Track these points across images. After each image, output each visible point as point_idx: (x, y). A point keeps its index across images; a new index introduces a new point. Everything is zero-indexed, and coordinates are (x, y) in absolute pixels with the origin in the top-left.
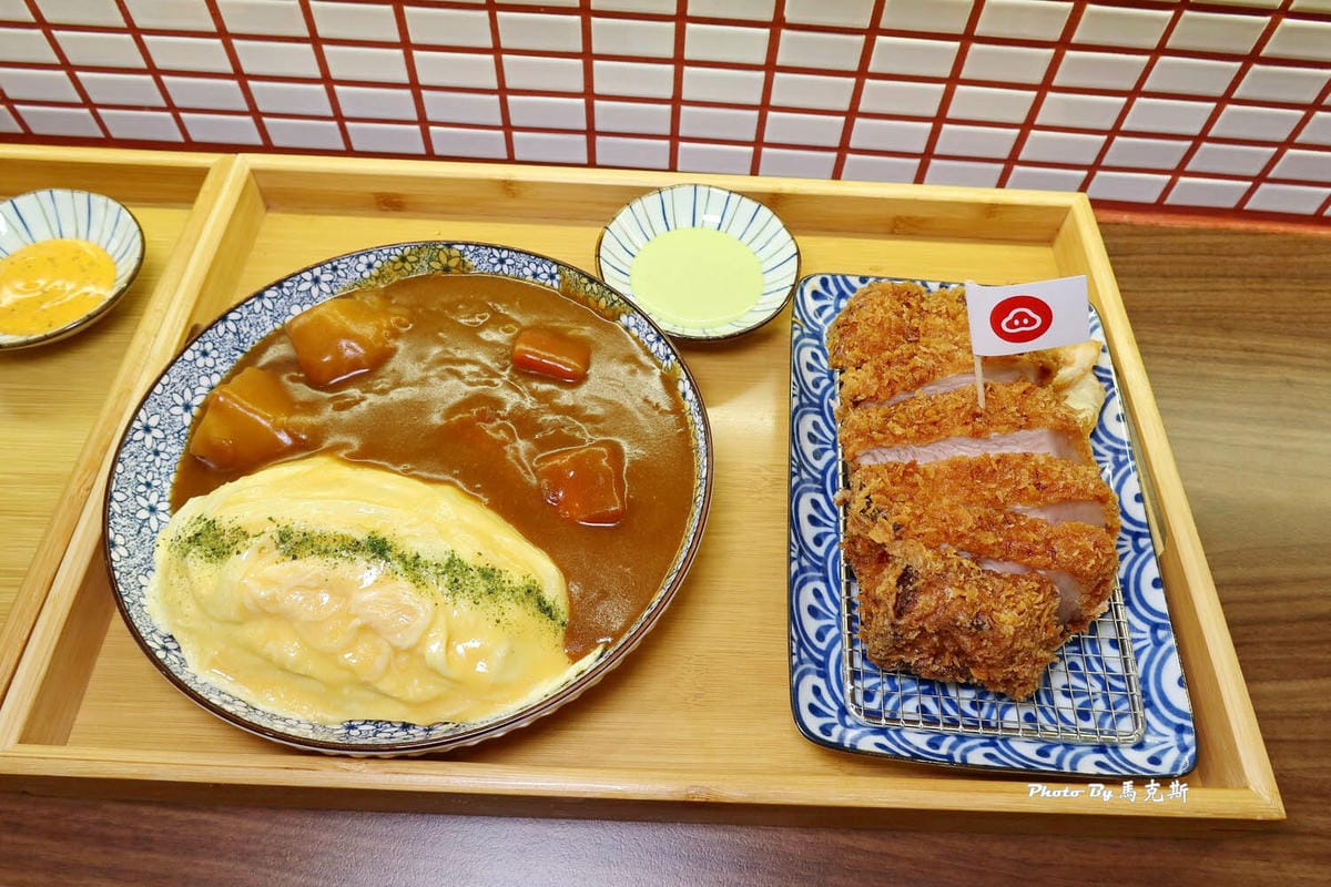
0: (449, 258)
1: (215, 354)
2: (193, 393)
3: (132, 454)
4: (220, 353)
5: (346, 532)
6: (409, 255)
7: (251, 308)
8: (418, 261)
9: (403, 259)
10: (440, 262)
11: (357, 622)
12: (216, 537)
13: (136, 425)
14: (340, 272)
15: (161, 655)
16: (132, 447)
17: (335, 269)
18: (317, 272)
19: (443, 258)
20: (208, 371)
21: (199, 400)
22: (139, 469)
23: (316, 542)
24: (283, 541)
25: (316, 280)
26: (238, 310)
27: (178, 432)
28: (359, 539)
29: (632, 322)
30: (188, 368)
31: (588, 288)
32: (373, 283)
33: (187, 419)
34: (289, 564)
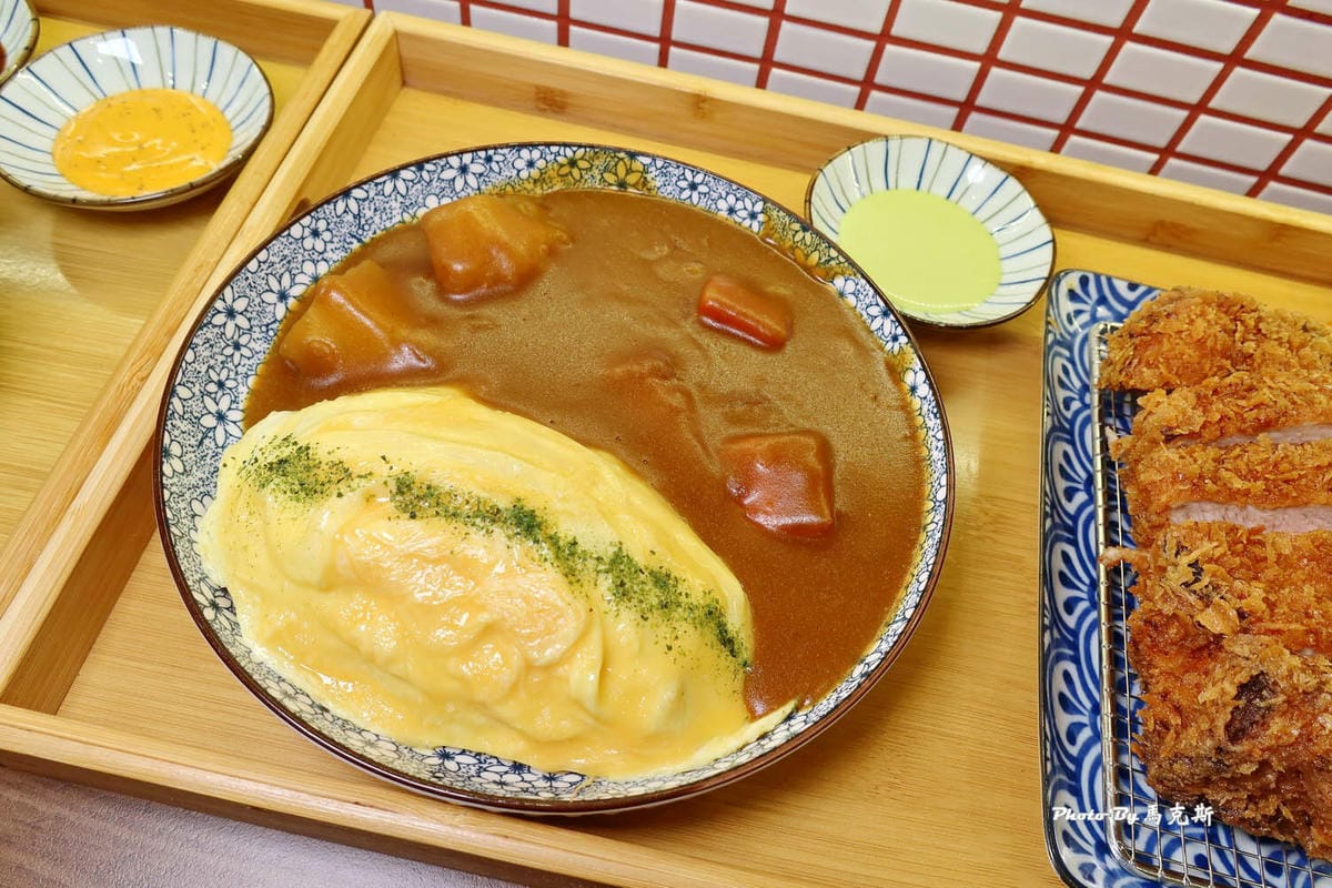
0: (629, 171)
1: (327, 236)
2: (293, 280)
3: (208, 340)
4: (333, 236)
5: (483, 495)
6: (582, 159)
7: (380, 187)
8: (591, 169)
9: (573, 163)
10: (616, 174)
11: (484, 617)
12: (308, 469)
13: (219, 305)
14: (494, 165)
15: (209, 614)
16: (209, 333)
17: (489, 159)
18: (467, 158)
19: (621, 170)
20: (315, 257)
21: (297, 291)
22: (212, 362)
23: (444, 500)
24: (400, 492)
25: (464, 169)
26: (365, 187)
27: (267, 325)
28: (501, 506)
29: (850, 286)
30: (292, 247)
31: (799, 237)
32: (530, 186)
33: (280, 311)
34: (405, 524)
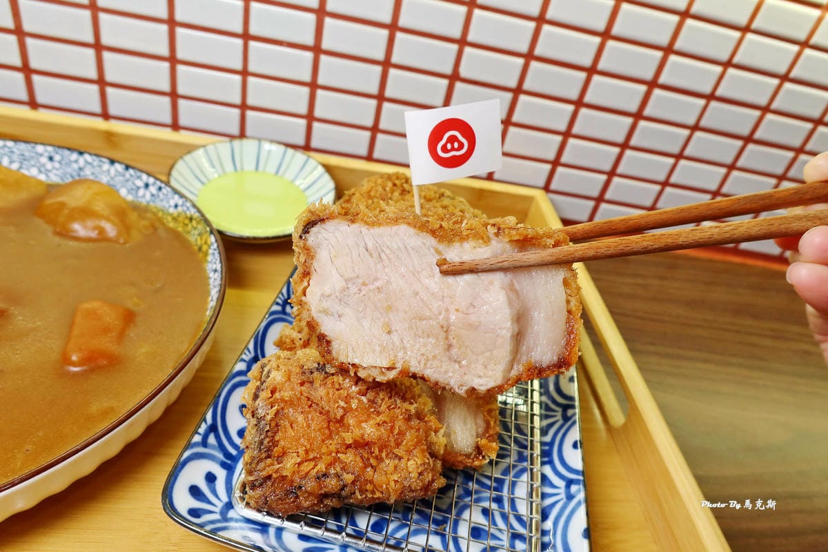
1: (57, 165)
4: (61, 168)
7: (101, 163)
14: (161, 194)
17: (160, 189)
20: (43, 169)
25: (147, 186)
30: (32, 154)
